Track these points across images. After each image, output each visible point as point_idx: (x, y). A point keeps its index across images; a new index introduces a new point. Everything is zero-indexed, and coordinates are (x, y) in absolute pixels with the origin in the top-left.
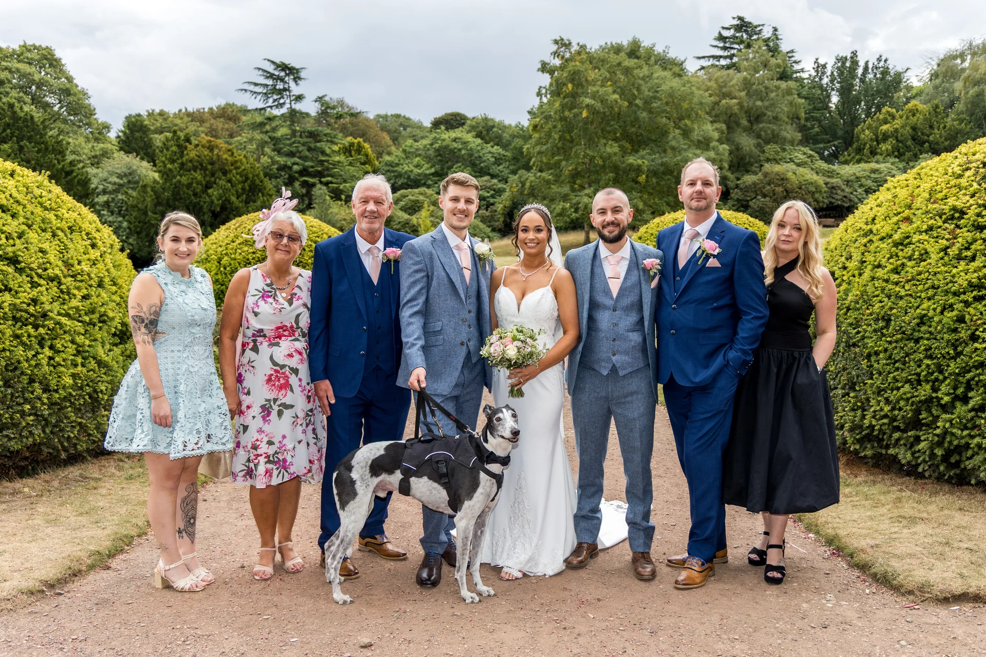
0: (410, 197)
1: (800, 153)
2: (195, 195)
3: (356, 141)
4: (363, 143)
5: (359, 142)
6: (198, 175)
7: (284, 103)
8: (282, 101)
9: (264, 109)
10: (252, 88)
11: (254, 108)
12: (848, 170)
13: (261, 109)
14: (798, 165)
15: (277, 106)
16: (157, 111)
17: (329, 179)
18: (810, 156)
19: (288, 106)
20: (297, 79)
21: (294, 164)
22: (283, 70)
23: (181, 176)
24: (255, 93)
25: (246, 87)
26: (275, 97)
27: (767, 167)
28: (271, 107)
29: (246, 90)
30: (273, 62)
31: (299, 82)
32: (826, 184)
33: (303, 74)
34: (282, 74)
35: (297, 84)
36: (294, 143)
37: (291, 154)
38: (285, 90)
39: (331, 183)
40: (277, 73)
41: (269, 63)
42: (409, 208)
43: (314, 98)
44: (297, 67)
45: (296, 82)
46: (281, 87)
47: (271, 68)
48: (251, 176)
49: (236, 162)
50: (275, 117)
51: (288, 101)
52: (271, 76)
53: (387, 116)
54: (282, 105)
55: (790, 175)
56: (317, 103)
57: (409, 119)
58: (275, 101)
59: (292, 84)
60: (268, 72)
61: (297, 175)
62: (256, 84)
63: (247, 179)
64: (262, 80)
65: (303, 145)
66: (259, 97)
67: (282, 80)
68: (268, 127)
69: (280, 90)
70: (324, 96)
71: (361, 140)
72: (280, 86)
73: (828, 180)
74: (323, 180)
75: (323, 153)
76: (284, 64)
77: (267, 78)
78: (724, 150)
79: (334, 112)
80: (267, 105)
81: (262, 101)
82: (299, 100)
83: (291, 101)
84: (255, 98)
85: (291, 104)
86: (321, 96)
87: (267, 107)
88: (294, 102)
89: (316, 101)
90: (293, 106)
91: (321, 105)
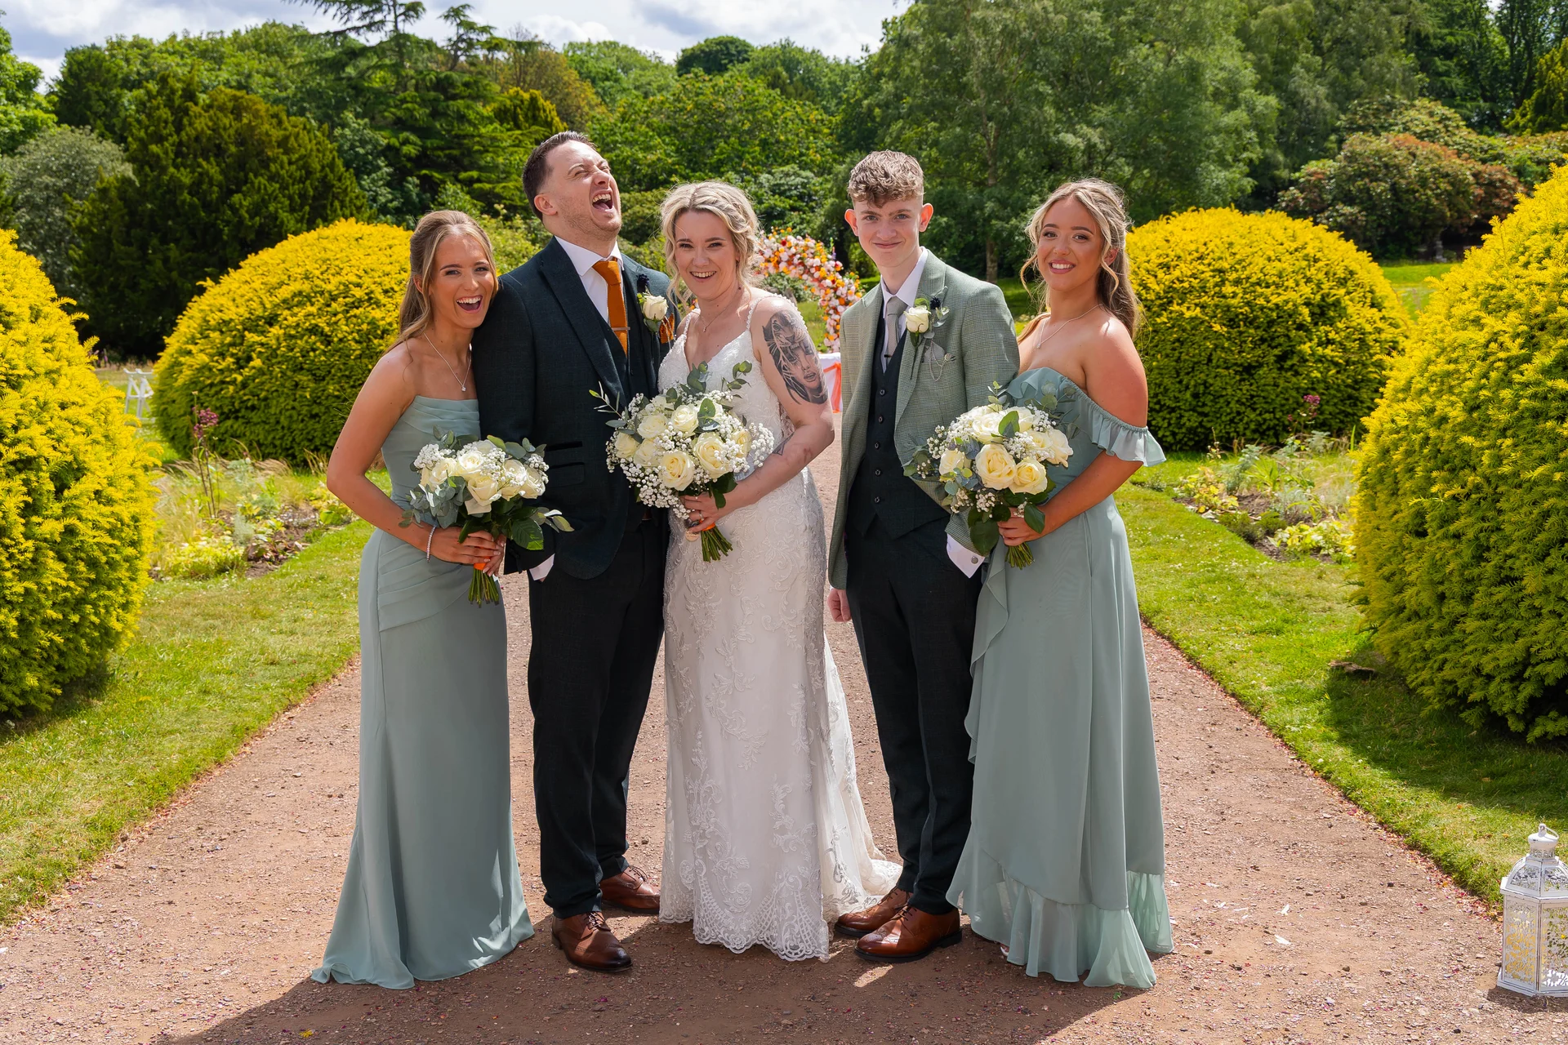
0: (637, 208)
1: (1423, 112)
2: (206, 206)
3: (526, 96)
4: (541, 101)
5: (533, 100)
6: (213, 169)
7: (382, 22)
8: (378, 17)
9: (342, 33)
11: (324, 31)
12: (1520, 148)
13: (336, 34)
14: (1420, 137)
15: (369, 27)
16: (130, 39)
17: (475, 174)
18: (1444, 119)
19: (389, 26)
21: (406, 142)
23: (177, 167)
26: (365, 8)
27: (1355, 141)
28: (357, 29)
32: (1476, 175)
36: (404, 101)
37: (399, 125)
39: (479, 180)
42: (636, 231)
43: (444, 11)
48: (316, 165)
49: (286, 138)
50: (364, 51)
51: (391, 17)
53: (589, 45)
54: (378, 25)
55: (1401, 156)
56: (449, 22)
57: (634, 52)
58: (365, 15)
61: (409, 165)
63: (309, 173)
65: (424, 103)
66: (333, 9)
68: (350, 70)
70: (464, 7)
71: (537, 93)
73: (1479, 167)
74: (463, 175)
75: (462, 118)
78: (1266, 106)
79: (484, 37)
80: (349, 25)
81: (338, 18)
82: (412, 13)
83: (396, 17)
84: (326, 12)
85: (396, 22)
86: (455, 6)
87: (349, 29)
88: (403, 17)
89: (447, 17)
90: (400, 26)
91: (458, 25)
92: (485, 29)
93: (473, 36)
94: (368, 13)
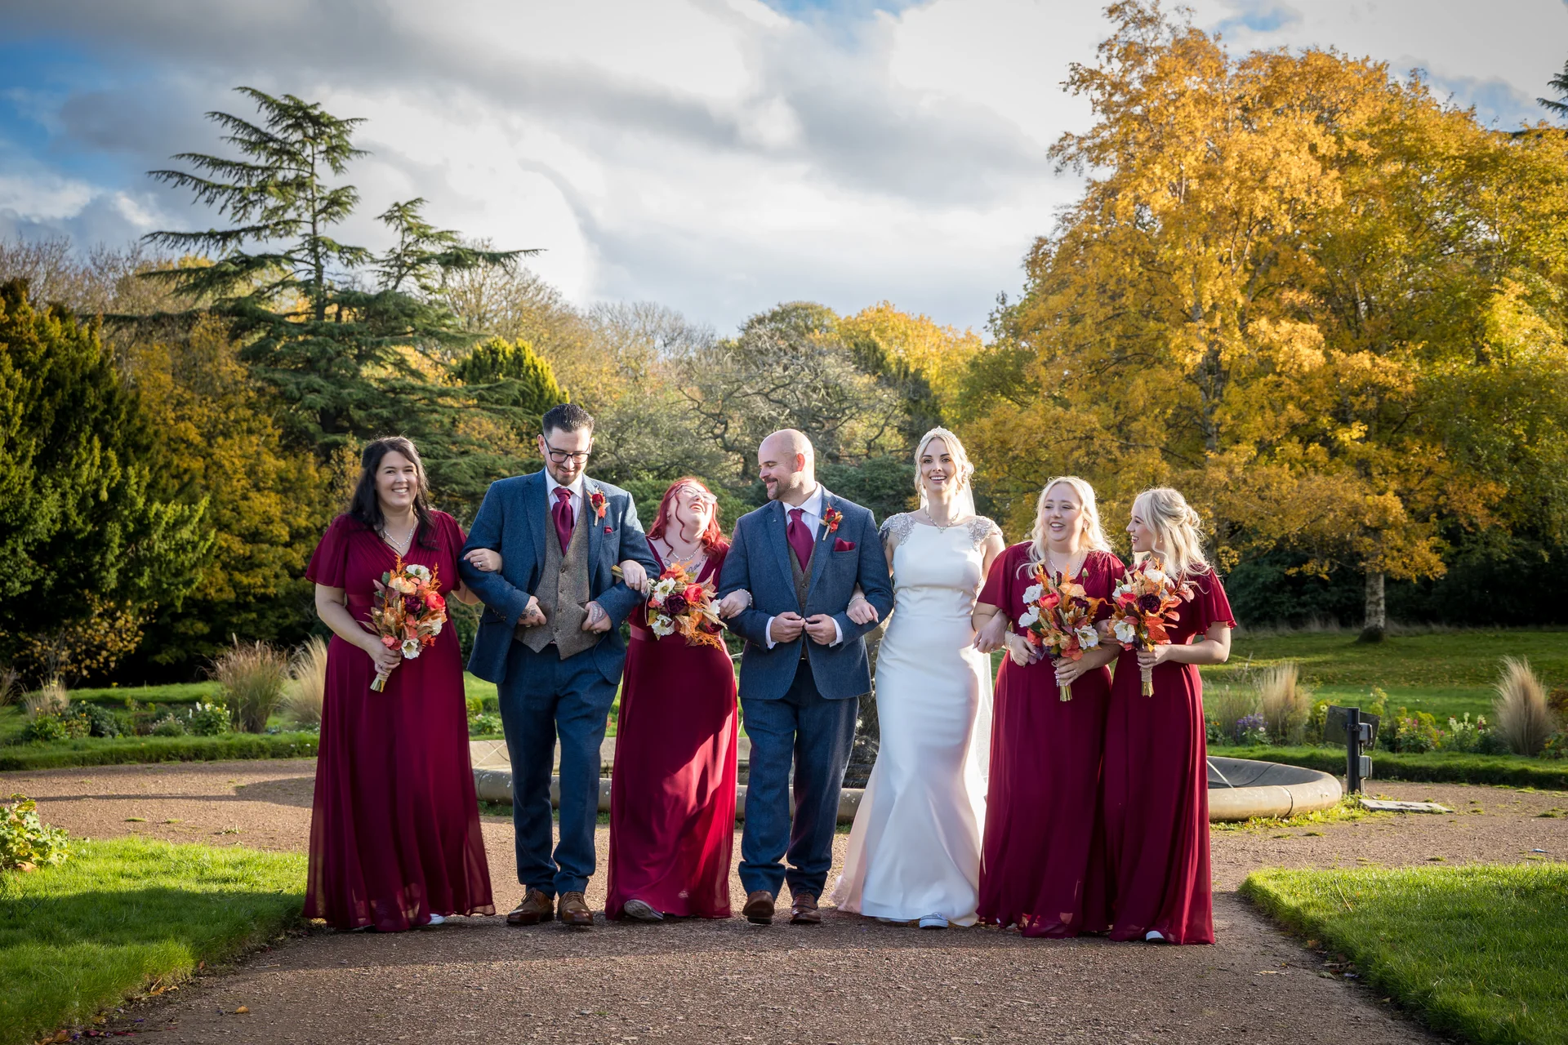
4: (530, 355)
7: (295, 221)
8: (291, 214)
9: (235, 234)
10: (205, 173)
11: (205, 231)
13: (226, 236)
15: (274, 229)
19: (305, 227)
20: (337, 152)
22: (297, 126)
24: (208, 186)
25: (187, 166)
26: (272, 202)
28: (256, 230)
29: (182, 175)
30: (265, 99)
31: (344, 162)
33: (354, 139)
34: (297, 136)
35: (337, 169)
38: (301, 185)
40: (280, 136)
41: (254, 102)
43: (384, 209)
44: (340, 117)
45: (333, 162)
46: (291, 175)
47: (261, 118)
51: (307, 216)
52: (261, 141)
54: (287, 227)
56: (392, 226)
58: (269, 213)
59: (323, 169)
60: (256, 130)
62: (217, 163)
64: (236, 153)
66: (220, 200)
67: (293, 156)
69: (285, 184)
70: (411, 203)
71: (528, 345)
72: (288, 173)
76: (299, 107)
77: (252, 146)
79: (437, 249)
80: (245, 224)
81: (230, 209)
82: (336, 208)
83: (315, 216)
84: (210, 201)
85: (314, 224)
86: (402, 203)
87: (244, 230)
88: (324, 215)
89: (388, 218)
90: (320, 226)
91: (404, 231)
92: (441, 236)
93: (428, 247)
94: (277, 209)
